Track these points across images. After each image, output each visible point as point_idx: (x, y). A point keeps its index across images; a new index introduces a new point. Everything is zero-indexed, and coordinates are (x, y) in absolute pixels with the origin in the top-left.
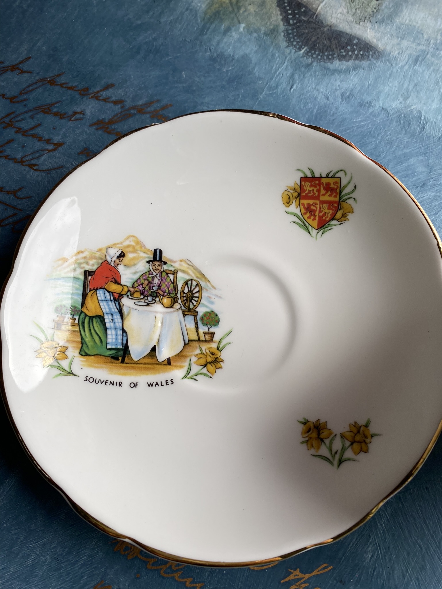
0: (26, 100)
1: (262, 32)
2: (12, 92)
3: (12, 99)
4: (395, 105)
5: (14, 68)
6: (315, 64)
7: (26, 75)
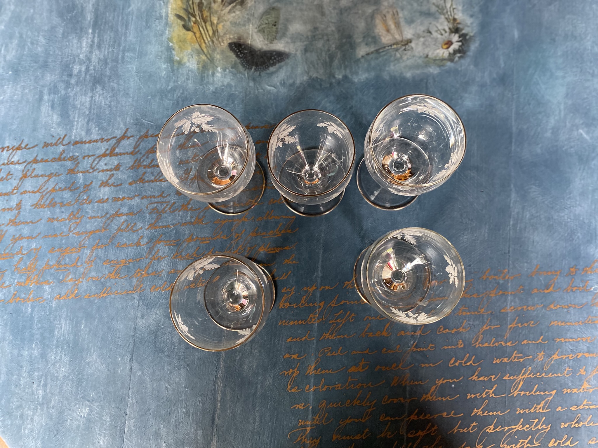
0: (138, 151)
1: (230, 68)
2: (130, 150)
3: (132, 153)
4: (305, 78)
5: (123, 137)
6: (262, 73)
7: (131, 138)
